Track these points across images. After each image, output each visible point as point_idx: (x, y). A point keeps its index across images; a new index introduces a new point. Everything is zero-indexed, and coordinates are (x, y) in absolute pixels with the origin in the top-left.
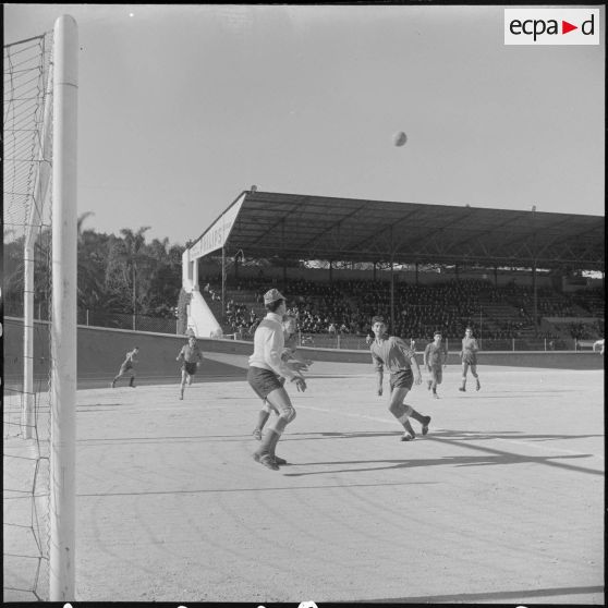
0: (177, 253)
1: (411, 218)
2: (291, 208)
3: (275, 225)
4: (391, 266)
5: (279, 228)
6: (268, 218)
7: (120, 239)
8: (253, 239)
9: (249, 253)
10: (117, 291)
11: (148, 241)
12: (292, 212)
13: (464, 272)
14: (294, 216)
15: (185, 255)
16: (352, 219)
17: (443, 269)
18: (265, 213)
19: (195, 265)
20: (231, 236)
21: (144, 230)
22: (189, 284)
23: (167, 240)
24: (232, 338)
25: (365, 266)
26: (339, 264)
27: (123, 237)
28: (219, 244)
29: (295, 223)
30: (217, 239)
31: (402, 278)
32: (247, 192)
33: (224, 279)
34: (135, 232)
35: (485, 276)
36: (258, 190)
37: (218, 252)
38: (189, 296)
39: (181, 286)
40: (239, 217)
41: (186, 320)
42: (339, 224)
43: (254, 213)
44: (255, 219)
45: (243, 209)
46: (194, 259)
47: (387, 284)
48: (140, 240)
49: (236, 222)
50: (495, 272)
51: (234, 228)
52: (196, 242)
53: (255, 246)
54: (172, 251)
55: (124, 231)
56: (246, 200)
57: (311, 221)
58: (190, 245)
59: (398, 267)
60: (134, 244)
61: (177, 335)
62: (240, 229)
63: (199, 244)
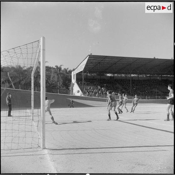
0: (70, 72)
1: (136, 61)
2: (102, 59)
3: (97, 64)
4: (131, 75)
5: (98, 65)
6: (96, 62)
7: (55, 68)
8: (91, 68)
9: (90, 72)
10: (54, 83)
11: (63, 69)
12: (102, 60)
13: (152, 77)
14: (103, 62)
15: (72, 73)
16: (119, 62)
17: (146, 76)
18: (94, 61)
19: (75, 76)
20: (85, 67)
21: (61, 66)
22: (74, 81)
23: (68, 69)
24: (85, 96)
25: (123, 75)
26: (116, 75)
27: (56, 68)
28: (82, 70)
29: (103, 64)
30: (81, 68)
31: (134, 78)
32: (89, 55)
33: (83, 79)
34: (59, 66)
35: (158, 78)
36: (92, 55)
37: (82, 72)
38: (74, 84)
39: (71, 81)
40: (87, 62)
41: (73, 91)
42: (115, 63)
43: (92, 61)
44: (91, 63)
45: (88, 60)
46: (75, 74)
47: (129, 80)
48: (60, 69)
49: (86, 63)
50: (161, 77)
51: (86, 65)
52: (76, 69)
53: (92, 70)
54: (69, 71)
55: (56, 66)
56: (89, 57)
57: (107, 63)
58: (74, 70)
59: (132, 75)
60: (59, 69)
61: (70, 95)
62: (87, 65)
63: (76, 70)
